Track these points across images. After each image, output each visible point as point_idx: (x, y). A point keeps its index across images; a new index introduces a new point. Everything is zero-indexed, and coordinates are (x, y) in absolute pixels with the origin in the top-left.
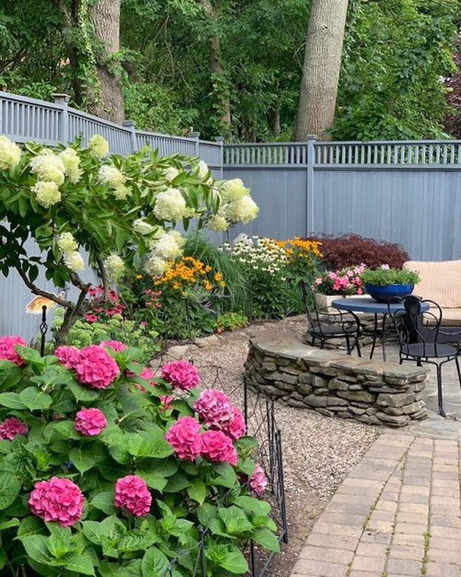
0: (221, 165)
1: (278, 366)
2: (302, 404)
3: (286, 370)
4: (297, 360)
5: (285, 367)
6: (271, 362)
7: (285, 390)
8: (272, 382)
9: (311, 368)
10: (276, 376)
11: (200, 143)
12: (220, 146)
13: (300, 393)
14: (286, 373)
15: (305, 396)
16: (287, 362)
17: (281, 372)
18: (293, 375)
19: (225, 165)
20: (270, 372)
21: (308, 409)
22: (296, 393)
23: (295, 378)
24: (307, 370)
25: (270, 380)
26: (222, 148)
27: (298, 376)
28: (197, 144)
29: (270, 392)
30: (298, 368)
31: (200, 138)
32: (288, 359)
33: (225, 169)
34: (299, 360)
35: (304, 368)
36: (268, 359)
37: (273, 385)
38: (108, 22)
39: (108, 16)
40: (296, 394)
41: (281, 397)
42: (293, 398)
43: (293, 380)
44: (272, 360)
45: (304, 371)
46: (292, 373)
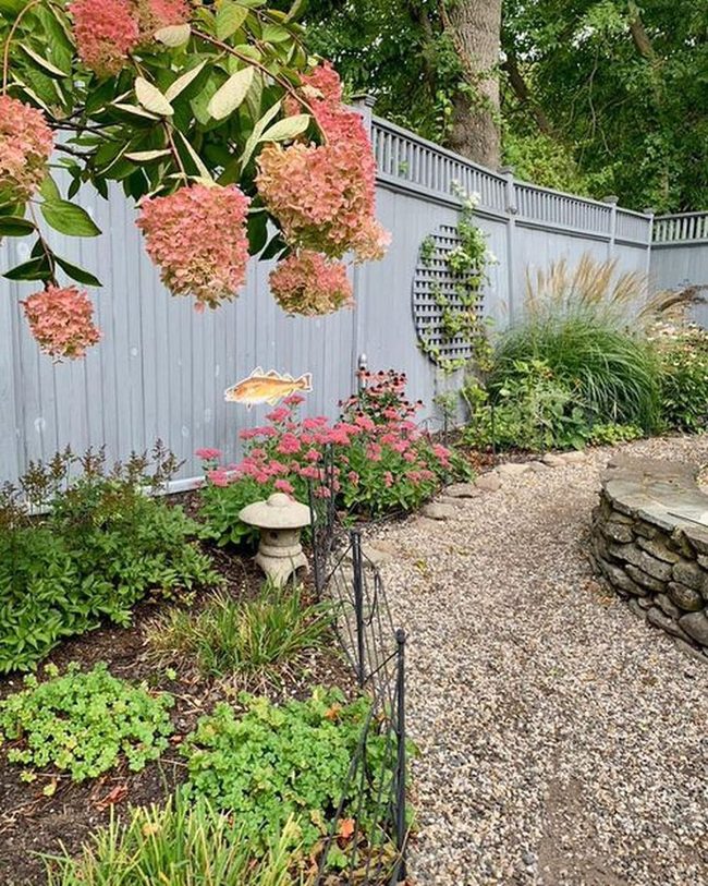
0: (649, 242)
1: (636, 536)
2: (675, 627)
3: (649, 546)
4: (672, 532)
5: (648, 539)
6: (621, 523)
7: (642, 586)
8: (621, 563)
9: (701, 557)
10: (628, 553)
11: (617, 211)
12: (649, 220)
13: (673, 603)
14: (648, 553)
15: (683, 612)
16: (653, 532)
17: (641, 549)
18: (661, 560)
19: (654, 243)
20: (619, 544)
21: (688, 643)
22: (665, 598)
23: (665, 567)
24: (692, 559)
25: (617, 558)
26: (651, 222)
27: (672, 564)
28: (614, 212)
29: (617, 581)
30: (674, 548)
31: (618, 205)
32: (655, 526)
33: (653, 248)
34: (678, 533)
35: (686, 551)
36: (619, 517)
37: (624, 569)
38: (482, 34)
39: (481, 26)
40: (663, 600)
41: (636, 597)
42: (659, 608)
43: (661, 571)
44: (626, 520)
45: (687, 559)
46: (659, 556)
